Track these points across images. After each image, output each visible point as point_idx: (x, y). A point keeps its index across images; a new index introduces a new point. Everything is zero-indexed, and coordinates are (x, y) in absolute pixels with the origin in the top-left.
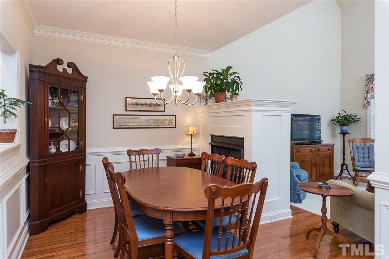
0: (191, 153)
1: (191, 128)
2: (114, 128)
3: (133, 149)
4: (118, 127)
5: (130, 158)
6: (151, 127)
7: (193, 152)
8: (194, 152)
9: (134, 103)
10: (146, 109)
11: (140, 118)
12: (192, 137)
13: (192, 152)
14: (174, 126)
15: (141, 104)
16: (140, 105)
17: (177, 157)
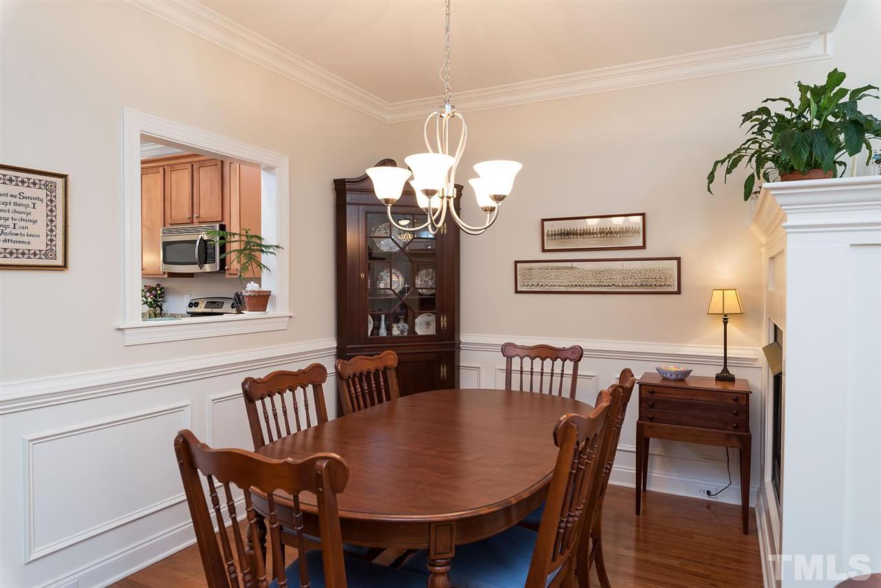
0: (723, 371)
1: (717, 295)
2: (517, 292)
3: (520, 341)
4: (525, 289)
5: (509, 364)
6: (605, 289)
7: (729, 368)
8: (732, 371)
9: (561, 230)
10: (592, 244)
11: (576, 268)
12: (725, 323)
13: (725, 370)
14: (676, 290)
15: (579, 232)
16: (576, 234)
17: (665, 379)
